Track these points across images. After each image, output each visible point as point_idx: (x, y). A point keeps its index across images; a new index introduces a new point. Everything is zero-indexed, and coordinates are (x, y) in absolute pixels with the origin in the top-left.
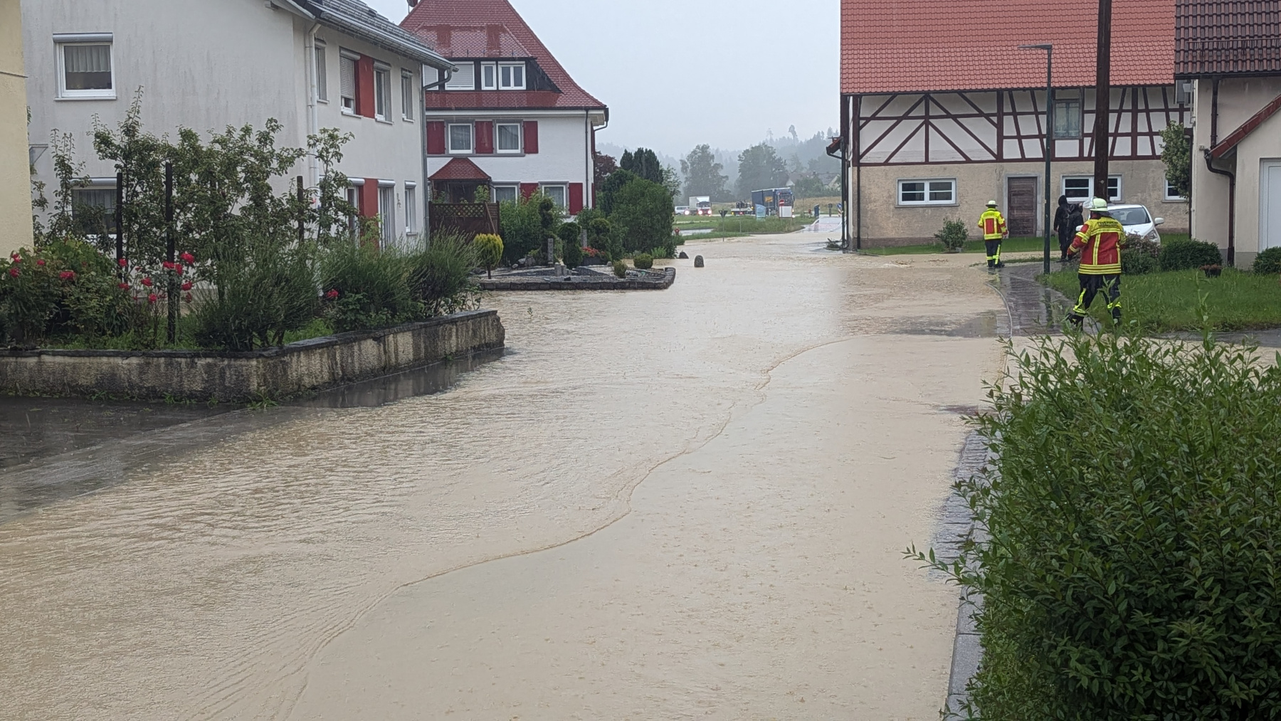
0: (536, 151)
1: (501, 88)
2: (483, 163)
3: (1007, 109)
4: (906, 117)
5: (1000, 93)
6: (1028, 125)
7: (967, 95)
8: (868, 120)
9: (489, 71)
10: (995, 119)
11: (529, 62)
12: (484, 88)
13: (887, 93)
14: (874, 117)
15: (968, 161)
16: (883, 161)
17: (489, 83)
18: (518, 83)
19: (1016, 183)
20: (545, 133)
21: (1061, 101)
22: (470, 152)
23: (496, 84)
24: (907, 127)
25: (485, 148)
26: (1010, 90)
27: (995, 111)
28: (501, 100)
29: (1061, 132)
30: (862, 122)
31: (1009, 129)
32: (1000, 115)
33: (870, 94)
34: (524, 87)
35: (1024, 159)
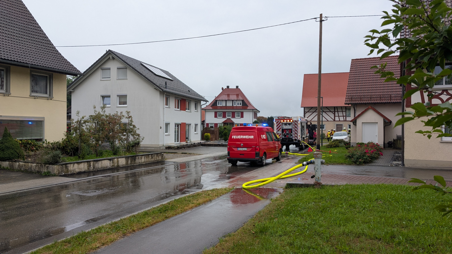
0: (243, 117)
1: (237, 105)
2: (233, 120)
3: (336, 110)
4: (315, 112)
5: (335, 107)
6: (341, 114)
7: (328, 108)
8: (307, 112)
9: (235, 102)
10: (334, 113)
11: (243, 101)
12: (234, 105)
13: (310, 107)
14: (308, 112)
15: (328, 121)
16: (310, 120)
17: (235, 105)
18: (240, 105)
19: (338, 126)
20: (245, 114)
21: (347, 109)
22: (231, 117)
23: (236, 105)
24: (315, 114)
25: (233, 116)
26: (337, 107)
27: (334, 111)
28: (237, 108)
29: (348, 115)
30: (306, 113)
31: (336, 114)
32: (335, 112)
33: (307, 107)
34: (241, 105)
35: (340, 121)
